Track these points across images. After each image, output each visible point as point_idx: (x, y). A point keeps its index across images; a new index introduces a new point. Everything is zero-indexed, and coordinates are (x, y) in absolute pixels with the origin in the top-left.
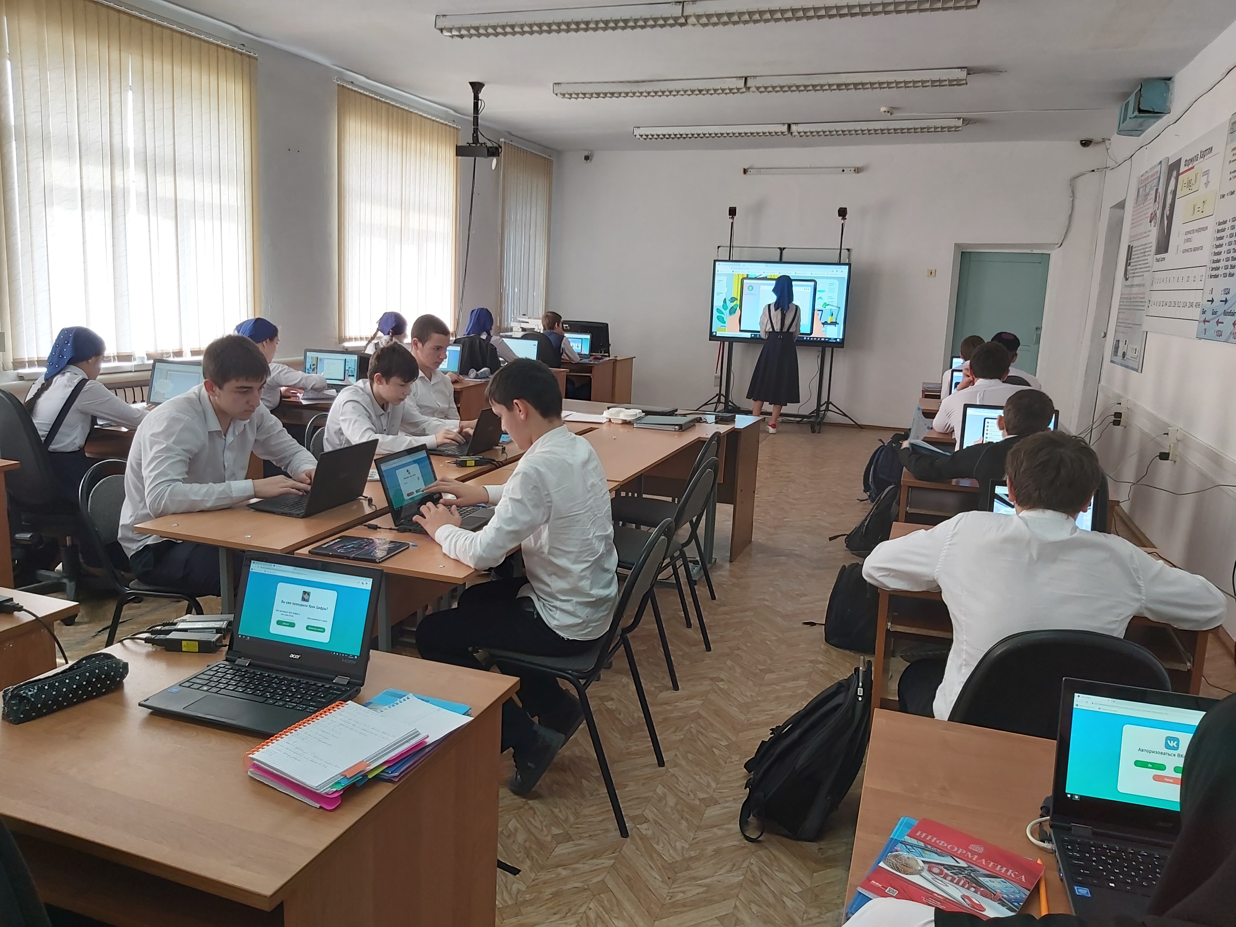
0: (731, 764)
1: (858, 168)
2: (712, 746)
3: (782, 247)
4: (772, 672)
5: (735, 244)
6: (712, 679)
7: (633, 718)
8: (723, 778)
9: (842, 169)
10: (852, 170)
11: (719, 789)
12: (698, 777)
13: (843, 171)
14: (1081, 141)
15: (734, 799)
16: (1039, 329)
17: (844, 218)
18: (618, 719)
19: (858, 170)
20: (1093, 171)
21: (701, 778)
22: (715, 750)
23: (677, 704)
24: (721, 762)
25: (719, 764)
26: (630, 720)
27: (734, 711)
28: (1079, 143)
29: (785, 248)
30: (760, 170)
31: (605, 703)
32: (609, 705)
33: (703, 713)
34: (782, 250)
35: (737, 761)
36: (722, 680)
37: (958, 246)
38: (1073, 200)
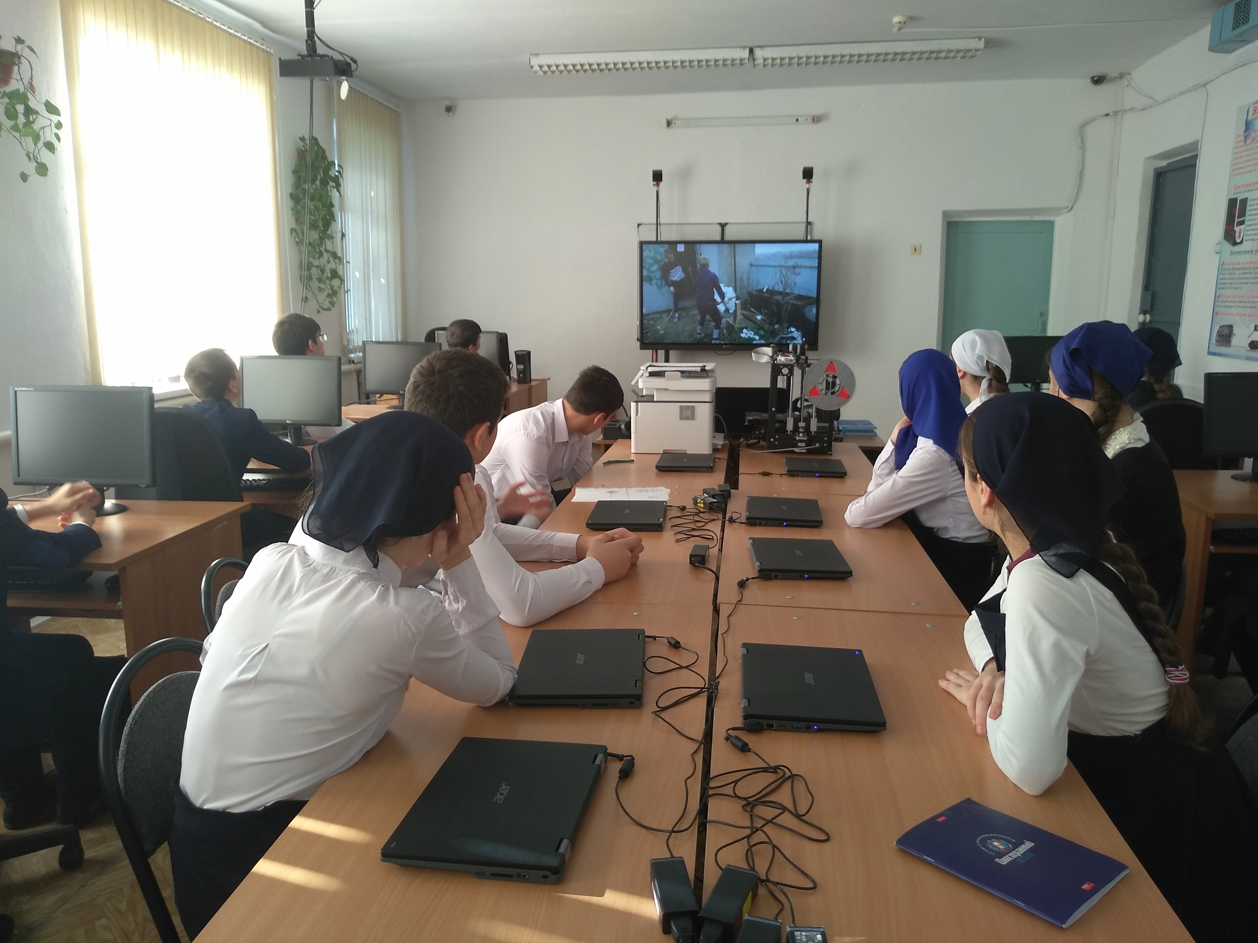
1: (815, 117)
3: (724, 221)
5: (662, 220)
9: (795, 119)
10: (810, 119)
14: (1093, 78)
16: (1044, 315)
17: (809, 182)
20: (1107, 115)
28: (1089, 80)
29: (726, 224)
30: (689, 122)
34: (723, 226)
37: (945, 214)
38: (1083, 153)
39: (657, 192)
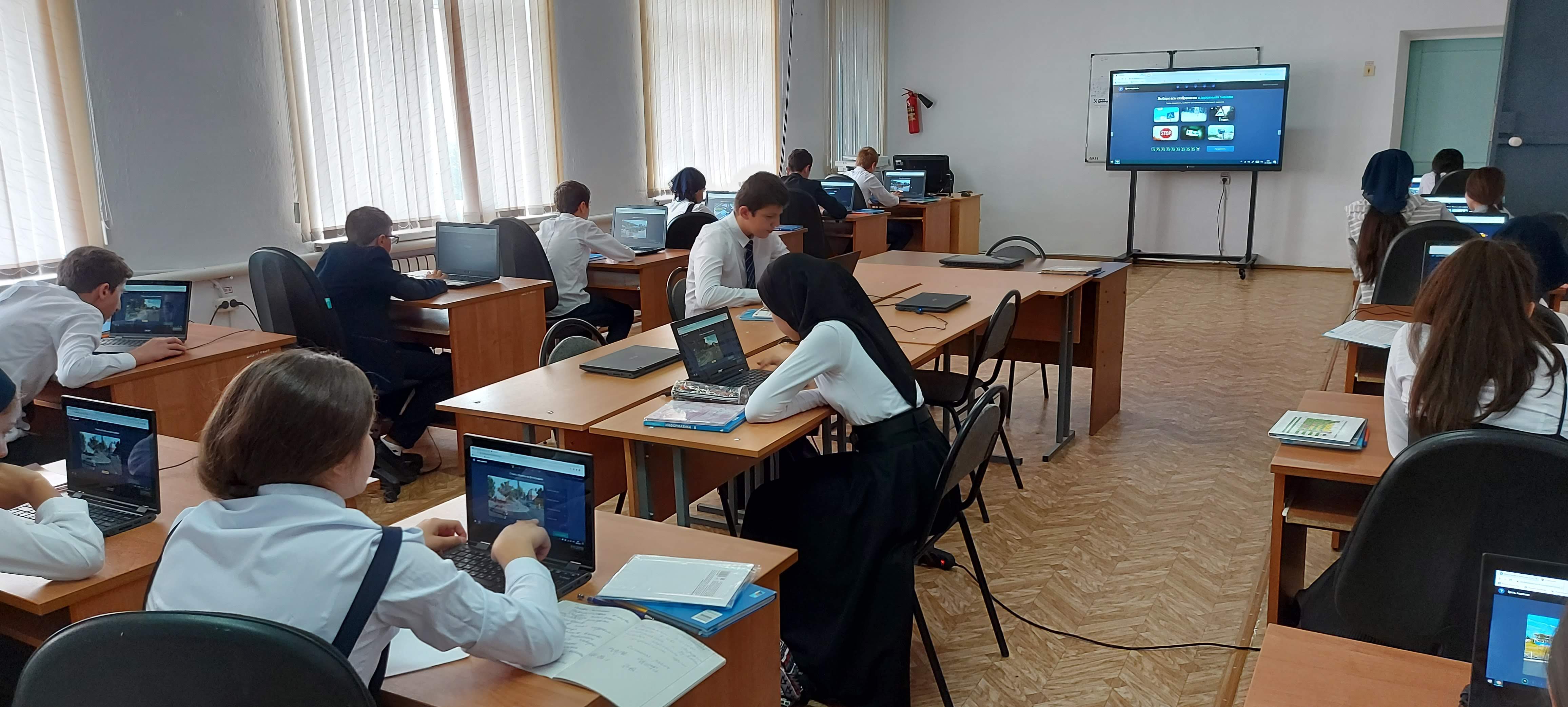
0: (1067, 659)
2: (1046, 640)
3: (1173, 50)
4: (1126, 560)
6: (1053, 567)
7: (959, 607)
8: (1056, 674)
11: (1050, 685)
12: (1028, 672)
15: (1066, 697)
18: (941, 608)
21: (1030, 672)
22: (1048, 643)
23: (1011, 593)
24: (1055, 656)
25: (1052, 659)
26: (955, 609)
27: (1075, 602)
29: (1176, 51)
31: (928, 590)
32: (933, 592)
33: (1039, 604)
34: (1172, 53)
35: (1073, 656)
36: (1066, 568)
37: (1403, 33)
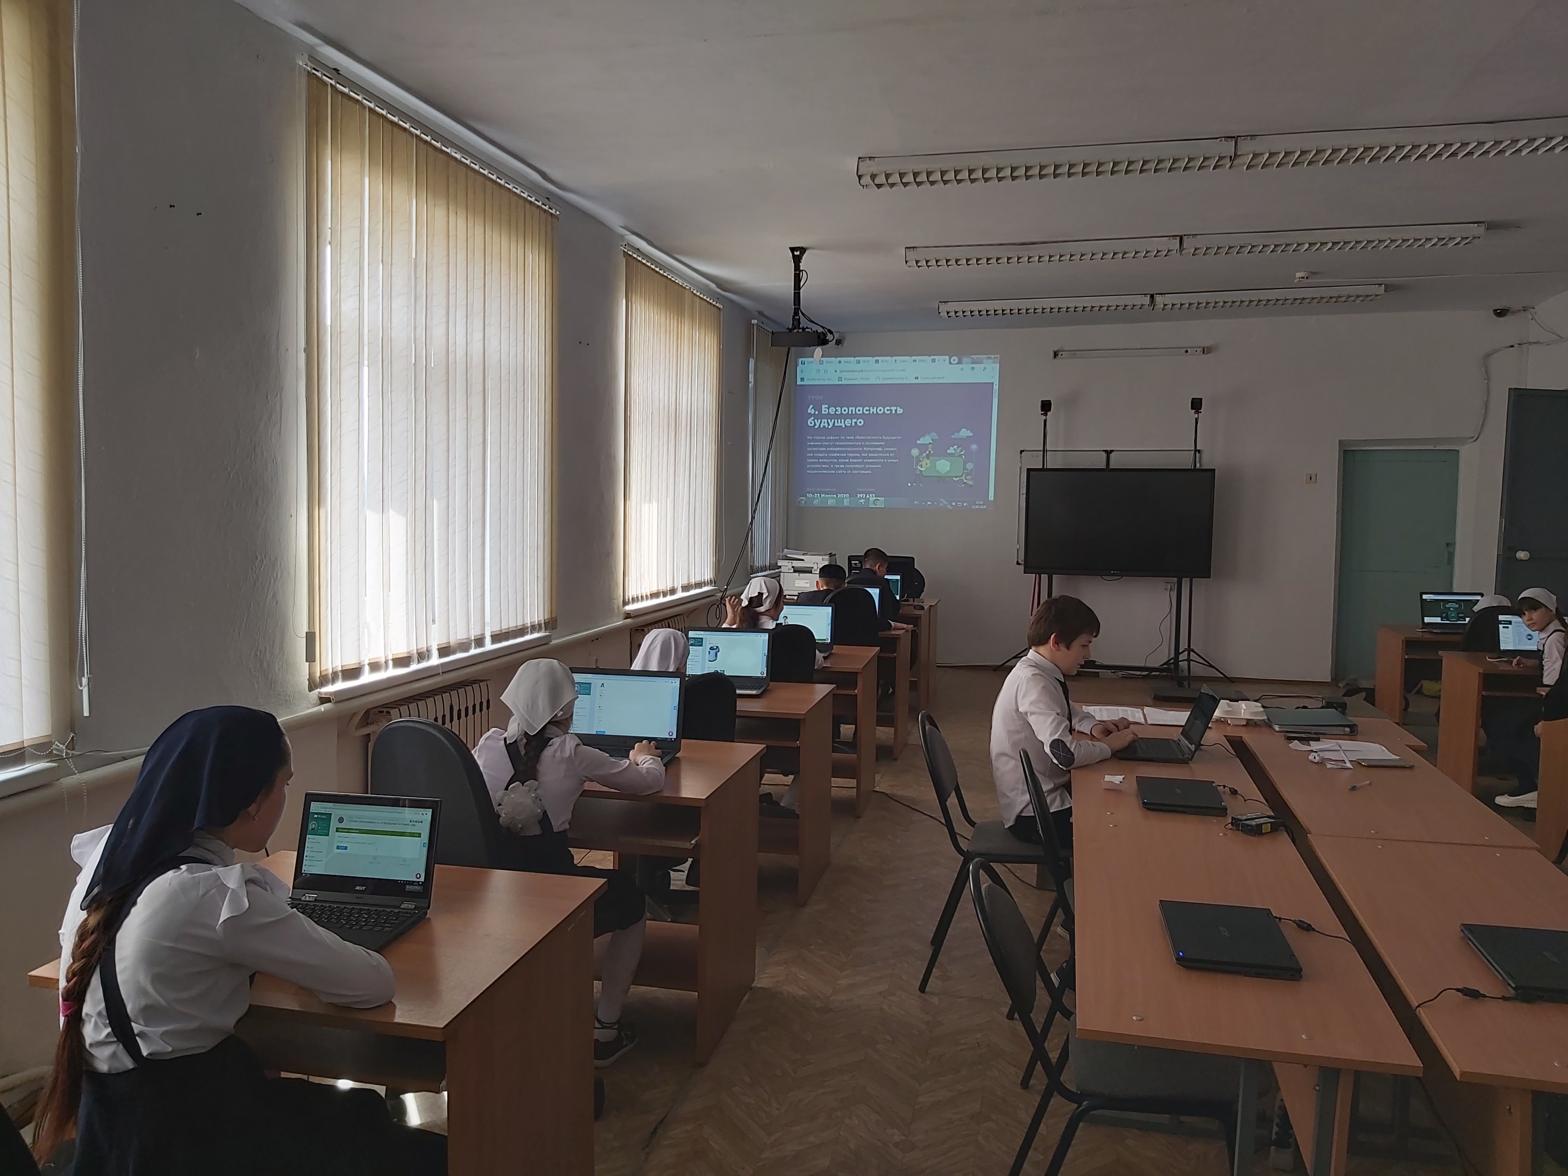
1: (1207, 348)
3: (1109, 449)
5: (1048, 448)
9: (1184, 350)
10: (1199, 350)
13: (1187, 351)
14: (1495, 311)
16: (1450, 545)
17: (1197, 412)
19: (1205, 350)
20: (1512, 346)
28: (1492, 312)
29: (1113, 451)
30: (1074, 353)
34: (1108, 453)
37: (1341, 442)
38: (1488, 383)
39: (1045, 421)
